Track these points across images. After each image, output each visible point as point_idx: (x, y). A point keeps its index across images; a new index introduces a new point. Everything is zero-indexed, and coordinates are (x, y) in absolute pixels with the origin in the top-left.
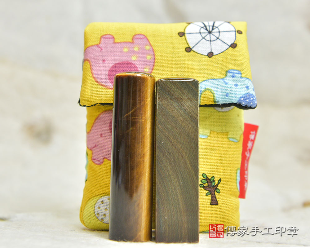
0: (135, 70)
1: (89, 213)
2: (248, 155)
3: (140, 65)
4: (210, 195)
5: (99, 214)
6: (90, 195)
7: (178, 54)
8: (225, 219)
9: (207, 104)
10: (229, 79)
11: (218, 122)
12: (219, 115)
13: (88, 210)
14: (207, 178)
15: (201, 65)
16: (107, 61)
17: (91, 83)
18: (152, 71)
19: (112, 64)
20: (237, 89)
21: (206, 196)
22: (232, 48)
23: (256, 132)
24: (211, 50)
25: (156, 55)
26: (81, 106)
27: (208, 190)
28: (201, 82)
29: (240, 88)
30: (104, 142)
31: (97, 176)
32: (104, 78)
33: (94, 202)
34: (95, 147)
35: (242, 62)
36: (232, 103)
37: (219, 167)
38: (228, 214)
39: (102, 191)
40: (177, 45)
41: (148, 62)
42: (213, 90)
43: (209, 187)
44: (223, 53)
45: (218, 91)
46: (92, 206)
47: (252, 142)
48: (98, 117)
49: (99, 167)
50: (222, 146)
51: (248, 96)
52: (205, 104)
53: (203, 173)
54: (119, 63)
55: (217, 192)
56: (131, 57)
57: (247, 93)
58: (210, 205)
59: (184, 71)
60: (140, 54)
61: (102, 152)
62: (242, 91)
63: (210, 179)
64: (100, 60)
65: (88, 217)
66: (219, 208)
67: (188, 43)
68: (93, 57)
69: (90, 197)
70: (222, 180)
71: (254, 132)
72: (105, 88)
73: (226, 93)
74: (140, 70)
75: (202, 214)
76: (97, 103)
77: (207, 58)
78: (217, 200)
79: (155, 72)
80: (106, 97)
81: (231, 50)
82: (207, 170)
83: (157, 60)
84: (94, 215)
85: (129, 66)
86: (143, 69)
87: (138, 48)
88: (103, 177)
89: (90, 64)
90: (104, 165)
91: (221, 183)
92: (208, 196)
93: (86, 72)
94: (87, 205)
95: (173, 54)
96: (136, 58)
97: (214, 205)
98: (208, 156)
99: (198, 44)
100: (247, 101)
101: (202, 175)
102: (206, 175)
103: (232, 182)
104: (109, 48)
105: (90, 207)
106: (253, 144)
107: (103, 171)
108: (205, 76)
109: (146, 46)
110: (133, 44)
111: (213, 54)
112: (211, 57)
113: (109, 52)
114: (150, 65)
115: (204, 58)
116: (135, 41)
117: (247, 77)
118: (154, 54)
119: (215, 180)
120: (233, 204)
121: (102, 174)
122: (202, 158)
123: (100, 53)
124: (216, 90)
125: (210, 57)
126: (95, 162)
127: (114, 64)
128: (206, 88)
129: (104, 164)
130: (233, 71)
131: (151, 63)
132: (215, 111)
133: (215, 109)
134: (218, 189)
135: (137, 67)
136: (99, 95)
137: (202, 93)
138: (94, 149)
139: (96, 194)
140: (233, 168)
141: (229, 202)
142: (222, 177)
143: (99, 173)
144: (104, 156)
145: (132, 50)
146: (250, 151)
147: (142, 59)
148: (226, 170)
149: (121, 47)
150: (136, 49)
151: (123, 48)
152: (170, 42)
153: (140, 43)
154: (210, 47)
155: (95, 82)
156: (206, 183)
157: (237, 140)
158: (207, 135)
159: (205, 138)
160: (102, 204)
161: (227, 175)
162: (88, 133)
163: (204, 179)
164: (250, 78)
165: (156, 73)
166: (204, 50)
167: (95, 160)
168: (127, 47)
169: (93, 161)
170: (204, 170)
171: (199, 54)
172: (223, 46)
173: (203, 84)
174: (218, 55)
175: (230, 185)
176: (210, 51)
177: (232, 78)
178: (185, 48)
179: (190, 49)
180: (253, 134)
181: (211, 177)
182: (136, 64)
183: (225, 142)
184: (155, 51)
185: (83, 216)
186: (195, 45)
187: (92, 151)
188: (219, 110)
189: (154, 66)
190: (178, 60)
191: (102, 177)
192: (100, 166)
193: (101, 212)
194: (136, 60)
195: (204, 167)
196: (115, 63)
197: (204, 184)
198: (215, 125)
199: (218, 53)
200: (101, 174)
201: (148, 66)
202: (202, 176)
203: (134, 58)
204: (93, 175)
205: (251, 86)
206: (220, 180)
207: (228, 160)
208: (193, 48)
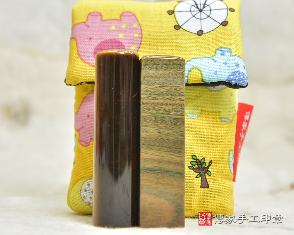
0: (122, 48)
1: (75, 196)
2: (242, 137)
3: (127, 43)
4: (200, 177)
5: (85, 197)
6: (77, 177)
7: (166, 32)
8: (217, 203)
9: (195, 83)
10: (219, 57)
11: (210, 101)
12: (210, 94)
13: (74, 193)
14: (197, 159)
15: (190, 43)
16: (94, 39)
17: (77, 61)
18: (139, 49)
19: (99, 42)
20: (226, 67)
21: (196, 178)
22: (223, 25)
23: (251, 113)
24: (201, 28)
25: (144, 32)
26: (67, 85)
27: (198, 173)
28: (189, 60)
29: (229, 66)
30: (91, 123)
31: (84, 158)
32: (90, 56)
33: (81, 185)
34: (82, 128)
35: (232, 39)
36: (221, 81)
37: (210, 149)
38: (219, 198)
39: (88, 173)
40: (165, 23)
41: (135, 40)
42: (201, 68)
43: (199, 169)
44: (213, 31)
45: (206, 69)
46: (79, 189)
47: (247, 123)
48: (85, 97)
49: (86, 149)
50: (213, 126)
51: (238, 74)
52: (192, 83)
53: (192, 154)
54: (105, 41)
55: (208, 175)
56: (118, 34)
57: (237, 71)
58: (200, 188)
59: (172, 49)
60: (128, 32)
61: (89, 133)
62: (232, 69)
63: (200, 160)
64: (86, 38)
65: (74, 200)
66: (209, 191)
67: (177, 21)
68: (80, 35)
69: (76, 180)
70: (213, 161)
71: (249, 113)
72: (90, 66)
73: (215, 71)
74: (126, 47)
75: (192, 198)
76: (82, 82)
77: (196, 36)
78: (208, 182)
79: (142, 49)
80: (91, 75)
81: (221, 28)
82: (197, 151)
83: (144, 38)
84: (80, 198)
85: (115, 44)
86: (130, 47)
87: (125, 26)
88: (90, 159)
89: (76, 42)
90: (90, 147)
91: (212, 165)
92: (198, 178)
93: (73, 50)
94: (73, 188)
95: (161, 32)
96: (123, 36)
97: (205, 187)
98: (198, 137)
99: (187, 22)
100: (237, 79)
101: (191, 156)
102: (196, 157)
103: (225, 164)
104: (96, 26)
105: (76, 190)
106: (247, 125)
107: (90, 153)
108: (194, 54)
109: (134, 24)
110: (121, 22)
111: (203, 33)
112: (201, 35)
113: (96, 29)
114: (137, 43)
115: (193, 36)
116: (122, 19)
117: (238, 54)
118: (141, 32)
119: (205, 161)
120: (225, 187)
121: (89, 156)
122: (192, 139)
123: (87, 31)
124: (204, 68)
125: (199, 36)
126: (82, 144)
127: (101, 42)
128: (194, 66)
129: (90, 145)
130: (222, 49)
131: (138, 41)
132: (207, 89)
133: (207, 88)
134: (209, 171)
135: (124, 44)
136: (84, 74)
137: (189, 72)
138: (81, 130)
139: (83, 177)
140: (225, 149)
141: (221, 185)
142: (214, 158)
143: (86, 155)
144: (91, 137)
145: (120, 28)
146: (245, 132)
147: (129, 37)
148: (218, 151)
149: (109, 24)
150: (123, 26)
151: (110, 25)
152: (159, 20)
153: (127, 20)
154: (200, 25)
155: (81, 60)
156: (196, 165)
157: (229, 120)
158: (197, 115)
159: (195, 118)
160: (88, 187)
161: (219, 156)
162: (76, 114)
163: (194, 160)
164: (241, 56)
165: (143, 51)
166: (194, 28)
167: (82, 141)
168: (115, 24)
169: (80, 143)
170: (194, 151)
171: (189, 32)
172: (213, 24)
173: (191, 62)
174: (208, 33)
175: (222, 167)
176: (199, 29)
177: (221, 56)
178: (173, 26)
179: (179, 27)
180: (248, 114)
181: (201, 159)
182: (122, 42)
183: (217, 122)
184: (142, 29)
185: (69, 200)
186: (184, 22)
187: (79, 132)
188: (211, 89)
189: (141, 43)
190: (166, 38)
191: (88, 159)
192: (87, 147)
193: (87, 195)
194: (123, 37)
195: (193, 148)
196: (102, 40)
197: (193, 166)
198: (207, 104)
199: (208, 31)
200: (87, 155)
201: (135, 44)
202: (191, 158)
203: (121, 36)
204: (81, 157)
205: (242, 63)
206: (211, 161)
207: (219, 141)
208: (183, 26)
